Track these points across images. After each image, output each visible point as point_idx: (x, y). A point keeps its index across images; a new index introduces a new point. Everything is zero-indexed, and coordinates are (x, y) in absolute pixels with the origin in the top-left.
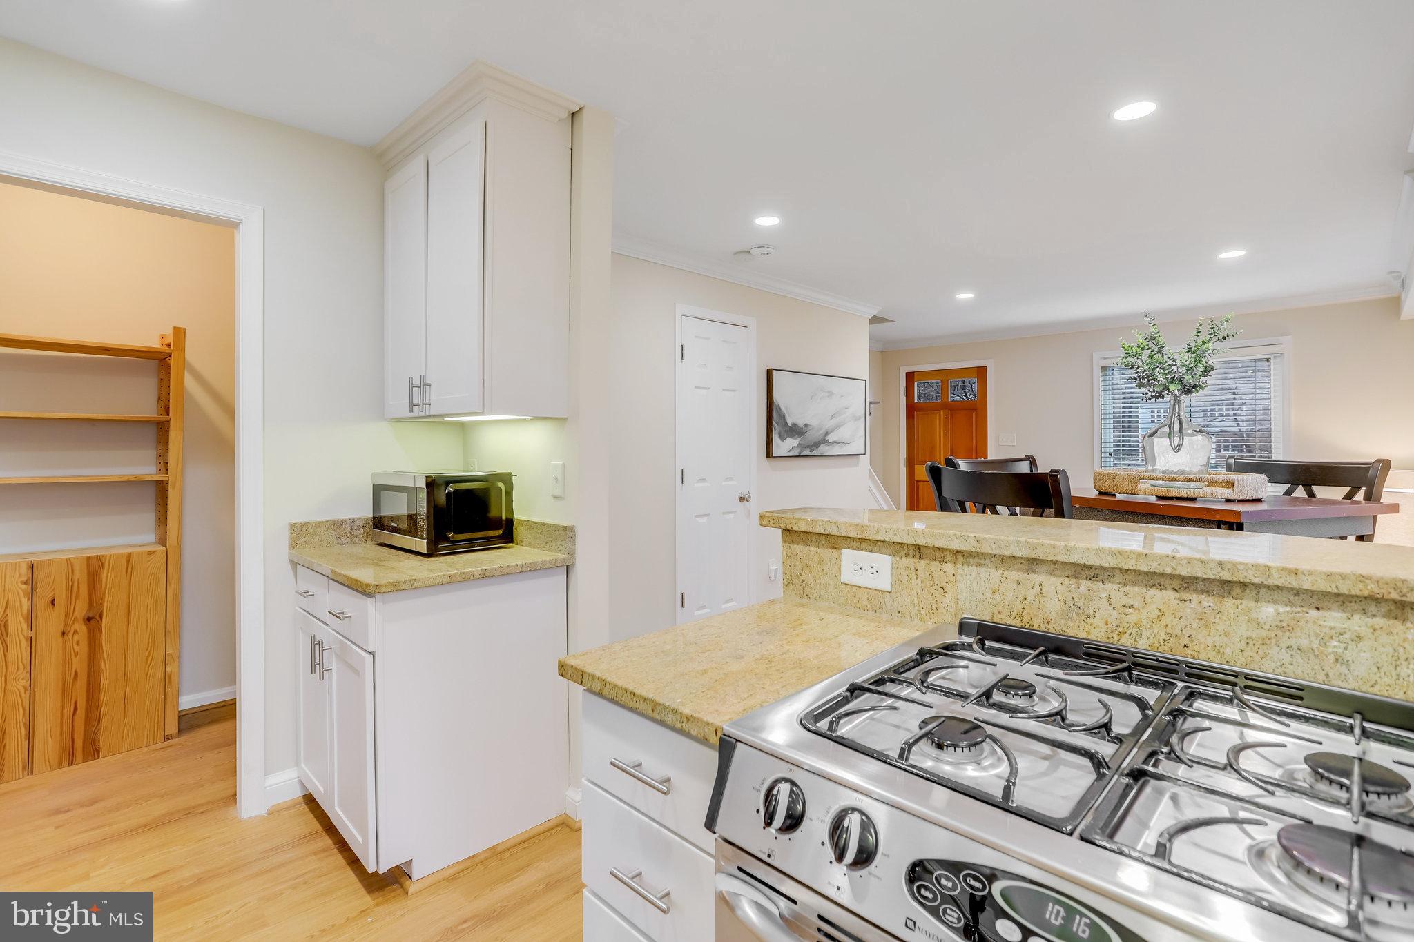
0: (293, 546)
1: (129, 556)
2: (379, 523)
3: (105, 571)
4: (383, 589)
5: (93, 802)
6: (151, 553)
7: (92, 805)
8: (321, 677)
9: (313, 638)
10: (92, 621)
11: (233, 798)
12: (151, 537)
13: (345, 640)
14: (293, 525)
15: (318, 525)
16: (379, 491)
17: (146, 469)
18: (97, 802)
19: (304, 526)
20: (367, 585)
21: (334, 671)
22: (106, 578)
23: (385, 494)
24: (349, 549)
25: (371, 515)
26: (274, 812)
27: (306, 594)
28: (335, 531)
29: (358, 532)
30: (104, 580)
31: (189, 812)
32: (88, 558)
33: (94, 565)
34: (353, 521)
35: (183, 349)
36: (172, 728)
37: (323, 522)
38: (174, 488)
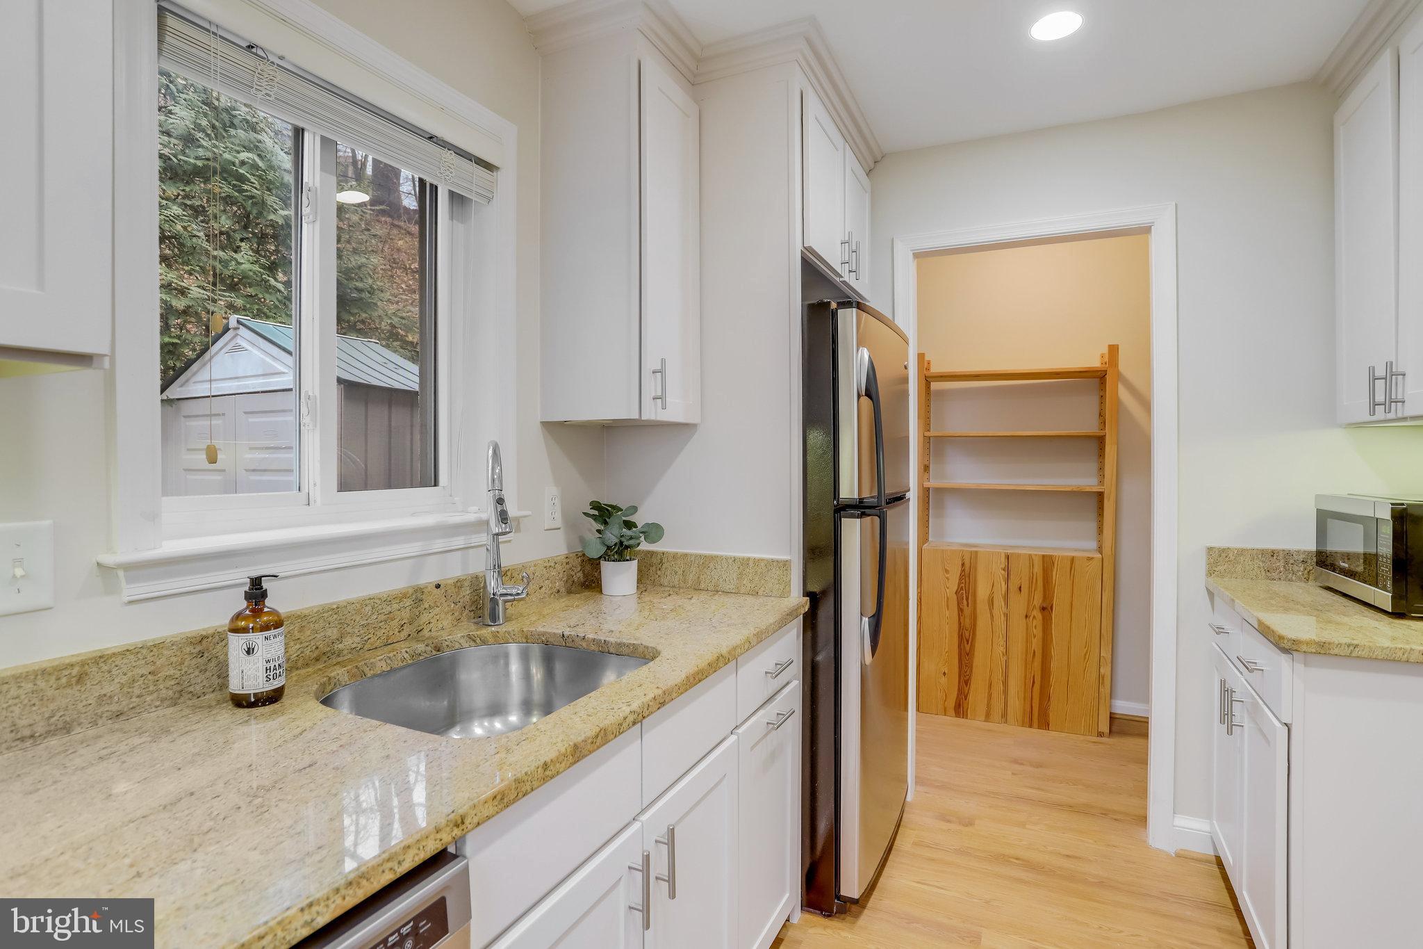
0: (1210, 573)
1: (1073, 559)
2: (1324, 560)
3: (1055, 570)
4: (1304, 648)
5: (1039, 765)
6: (1090, 559)
7: (1037, 768)
8: (1230, 732)
9: (1223, 683)
10: (1046, 609)
11: (1142, 820)
12: (1093, 545)
13: (1257, 697)
14: (1210, 549)
15: (1242, 552)
16: (1324, 519)
17: (1086, 481)
18: (1041, 766)
19: (1223, 550)
20: (1281, 637)
21: (1246, 727)
22: (1056, 576)
23: (1332, 524)
24: (1281, 587)
25: (1313, 548)
26: (1182, 857)
27: (1219, 631)
28: (1263, 562)
29: (1296, 568)
30: (1054, 578)
31: (1105, 813)
32: (1043, 556)
33: (1048, 563)
34: (1288, 554)
35: (1116, 365)
36: (1105, 727)
37: (1247, 550)
38: (1109, 500)
